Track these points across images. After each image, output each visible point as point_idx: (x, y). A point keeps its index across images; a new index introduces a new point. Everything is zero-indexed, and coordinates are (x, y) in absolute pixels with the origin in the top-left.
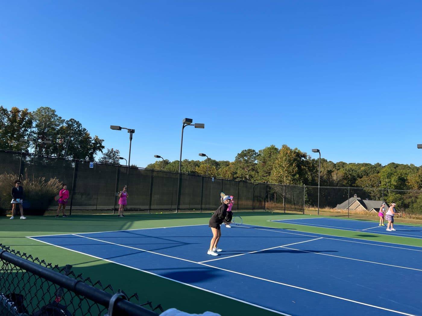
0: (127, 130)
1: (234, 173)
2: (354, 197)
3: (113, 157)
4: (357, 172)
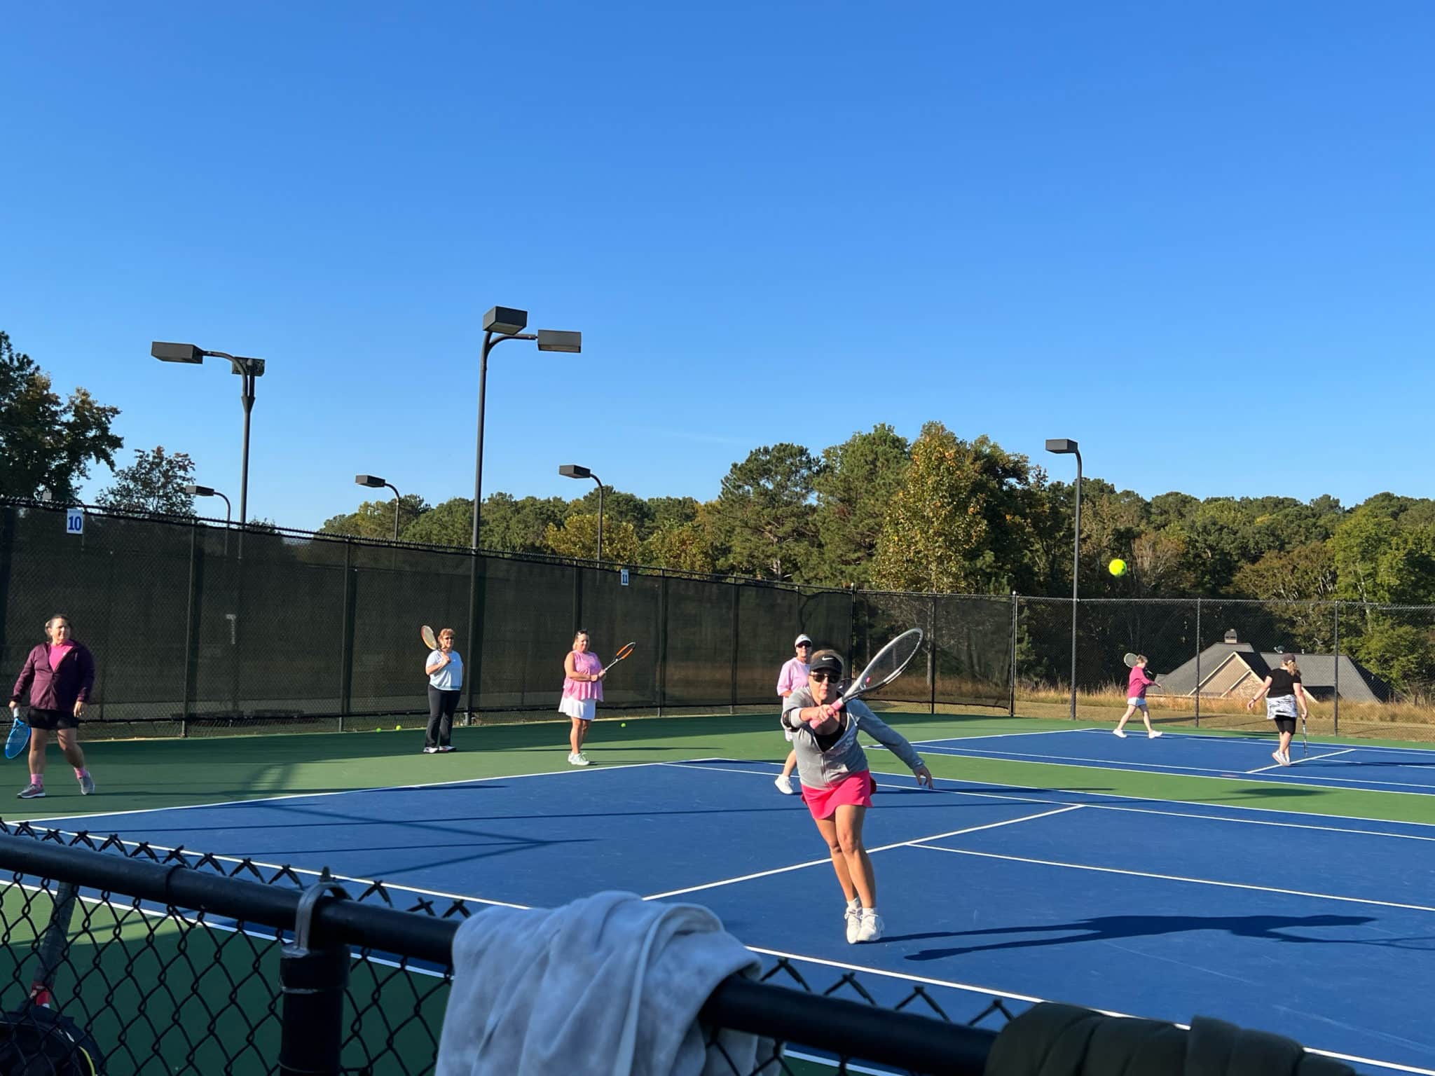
0: (230, 363)
1: (716, 547)
2: (1227, 641)
3: (164, 486)
4: (1239, 535)
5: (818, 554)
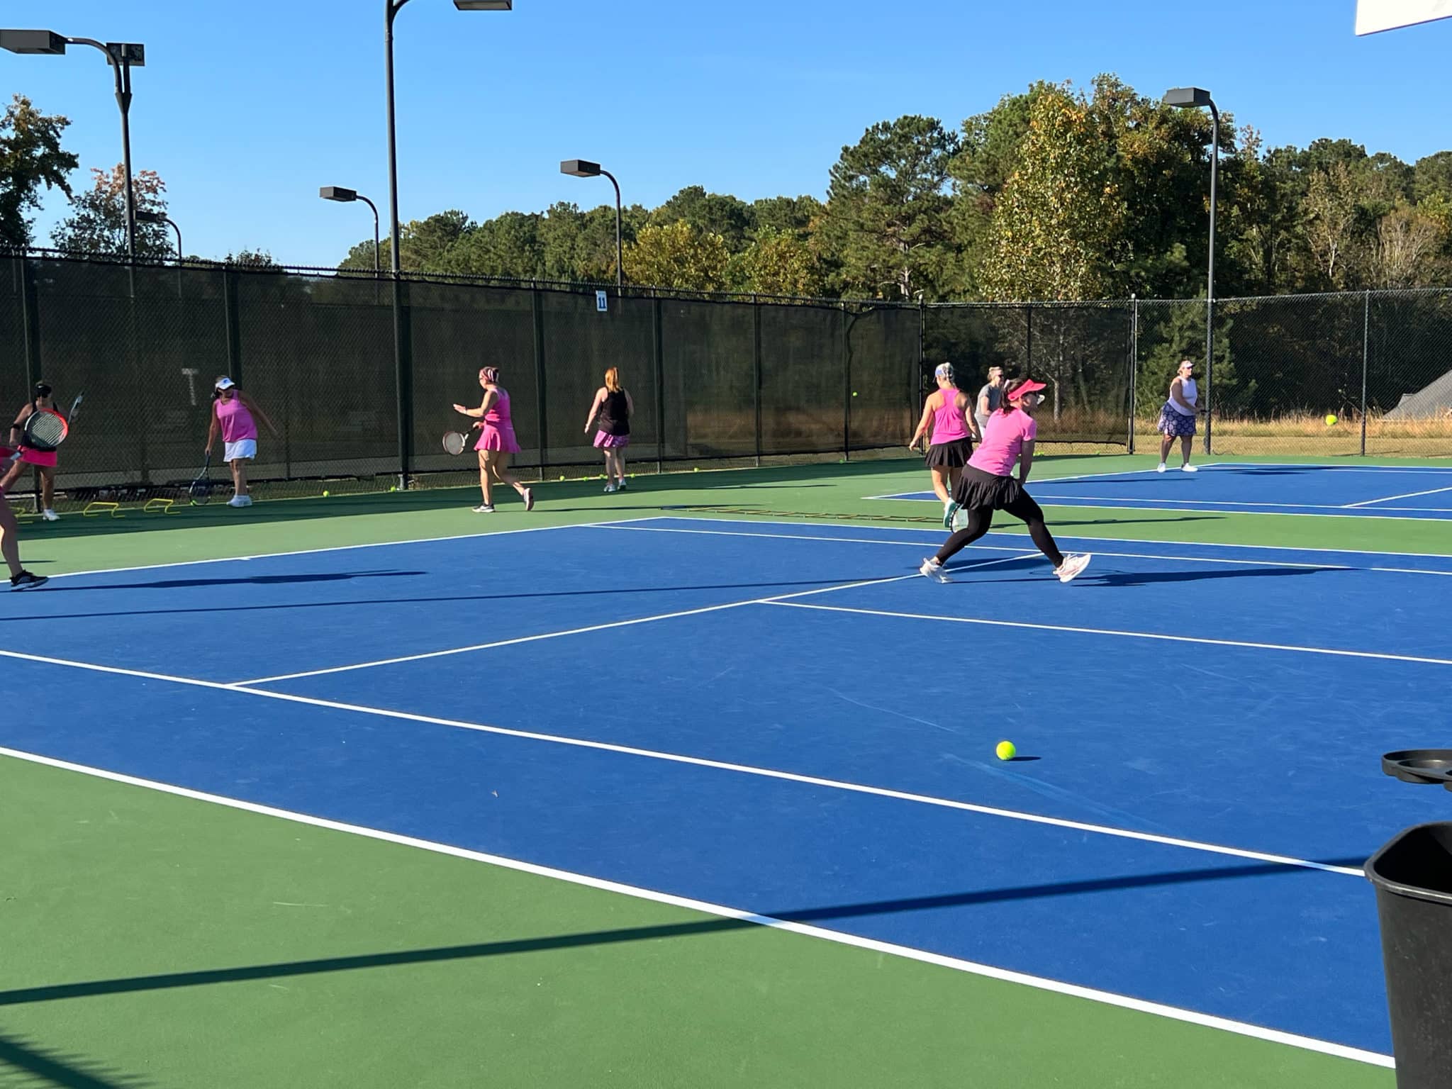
1: (824, 260)
5: (954, 261)
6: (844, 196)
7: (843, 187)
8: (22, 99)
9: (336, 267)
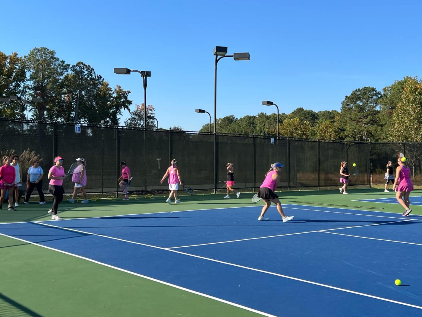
1: (340, 129)
5: (380, 130)
6: (346, 110)
7: (346, 108)
8: (119, 86)
9: (199, 131)
